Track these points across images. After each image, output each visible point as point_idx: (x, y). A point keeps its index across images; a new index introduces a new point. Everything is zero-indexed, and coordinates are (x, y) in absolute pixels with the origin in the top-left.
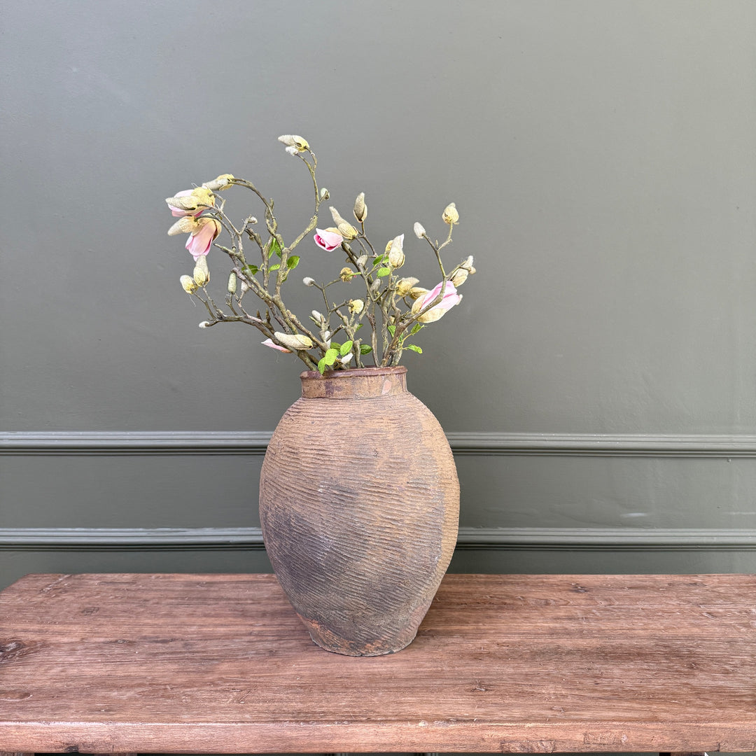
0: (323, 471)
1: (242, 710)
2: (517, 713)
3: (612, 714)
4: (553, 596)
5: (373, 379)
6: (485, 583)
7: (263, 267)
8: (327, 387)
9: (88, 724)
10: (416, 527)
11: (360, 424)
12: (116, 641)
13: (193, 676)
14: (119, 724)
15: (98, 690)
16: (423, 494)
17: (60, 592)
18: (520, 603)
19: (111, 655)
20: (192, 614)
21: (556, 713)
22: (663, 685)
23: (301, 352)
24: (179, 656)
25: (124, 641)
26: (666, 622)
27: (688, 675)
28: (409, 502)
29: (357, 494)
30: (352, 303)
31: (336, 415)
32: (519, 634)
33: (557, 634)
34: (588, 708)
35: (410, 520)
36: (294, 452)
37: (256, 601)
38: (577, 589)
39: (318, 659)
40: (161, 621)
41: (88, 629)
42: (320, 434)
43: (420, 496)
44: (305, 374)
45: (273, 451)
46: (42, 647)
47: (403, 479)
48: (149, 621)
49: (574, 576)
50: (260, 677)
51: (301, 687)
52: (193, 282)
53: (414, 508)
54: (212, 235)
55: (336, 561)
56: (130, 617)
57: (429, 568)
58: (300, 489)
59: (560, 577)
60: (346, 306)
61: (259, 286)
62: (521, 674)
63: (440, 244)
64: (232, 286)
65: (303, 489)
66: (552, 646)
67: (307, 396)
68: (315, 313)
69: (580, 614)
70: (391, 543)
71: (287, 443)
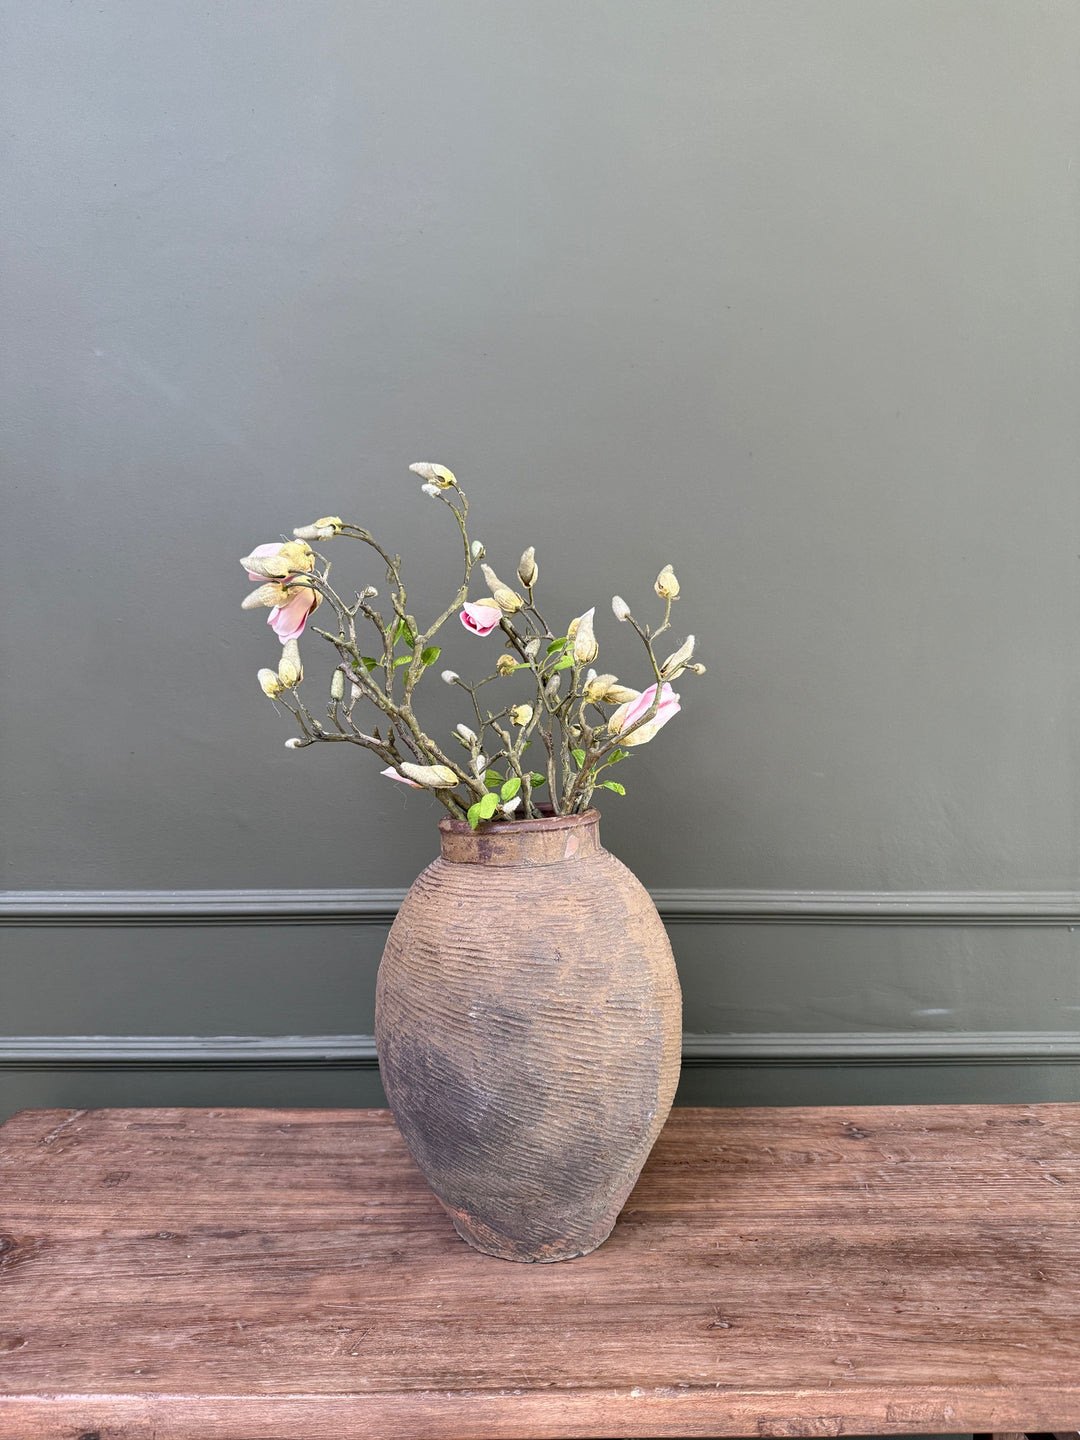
0: (478, 983)
1: (355, 1370)
2: (782, 1370)
3: (927, 1371)
4: (818, 1146)
5: (551, 834)
6: (714, 1124)
7: (384, 661)
8: (481, 847)
10: (620, 1071)
11: (534, 910)
12: (157, 1236)
13: (277, 1303)
15: (130, 1331)
16: (631, 1018)
17: (71, 1144)
18: (769, 1159)
19: (150, 1261)
20: (273, 1184)
21: (842, 1371)
22: (999, 1313)
23: (440, 792)
24: (254, 1263)
25: (169, 1234)
26: (992, 1192)
27: (1036, 1292)
28: (610, 1033)
29: (530, 1022)
30: (516, 710)
31: (494, 894)
32: (771, 1216)
33: (829, 1215)
35: (611, 1060)
36: (431, 951)
37: (368, 1160)
38: (853, 1132)
39: (468, 1267)
40: (224, 1197)
41: (113, 1213)
42: (471, 925)
43: (626, 1021)
44: (447, 825)
45: (397, 946)
46: (42, 1247)
47: (599, 997)
48: (205, 1197)
49: (845, 1109)
50: (380, 1303)
51: (445, 1323)
52: (278, 680)
53: (617, 1040)
54: (308, 608)
55: (497, 1125)
56: (178, 1190)
57: (638, 1130)
58: (441, 1010)
59: (825, 1111)
60: (505, 717)
61: (380, 693)
62: (781, 1294)
63: (653, 631)
64: (336, 689)
65: (447, 1013)
66: (824, 1240)
67: (449, 858)
68: (462, 728)
69: (860, 1180)
70: (582, 1097)
71: (420, 935)
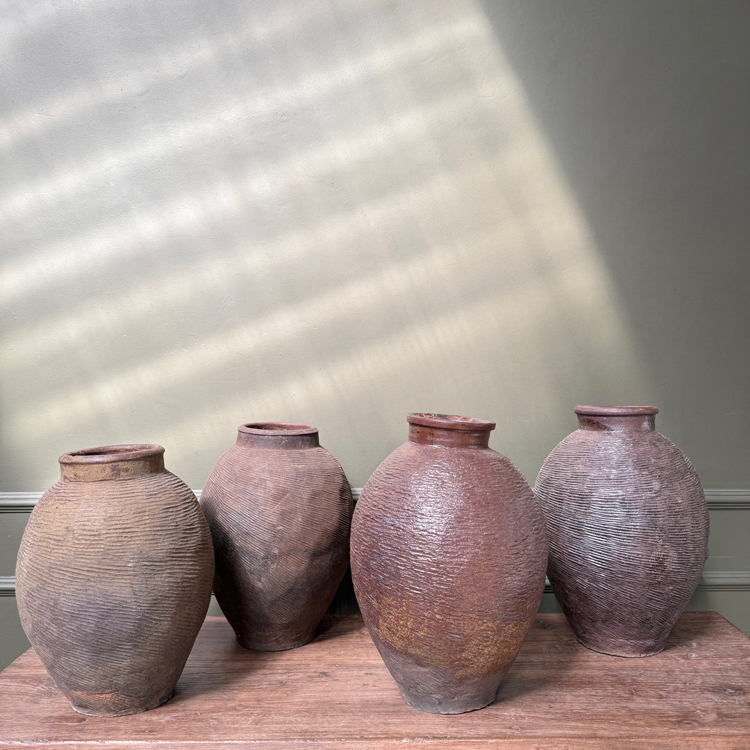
1: (259, 731)
2: (483, 731)
3: (560, 732)
9: (135, 742)
14: (160, 742)
21: (514, 731)
22: (605, 708)
27: (628, 699)
34: (541, 727)
38: (545, 626)
50: (273, 703)
51: (307, 712)
